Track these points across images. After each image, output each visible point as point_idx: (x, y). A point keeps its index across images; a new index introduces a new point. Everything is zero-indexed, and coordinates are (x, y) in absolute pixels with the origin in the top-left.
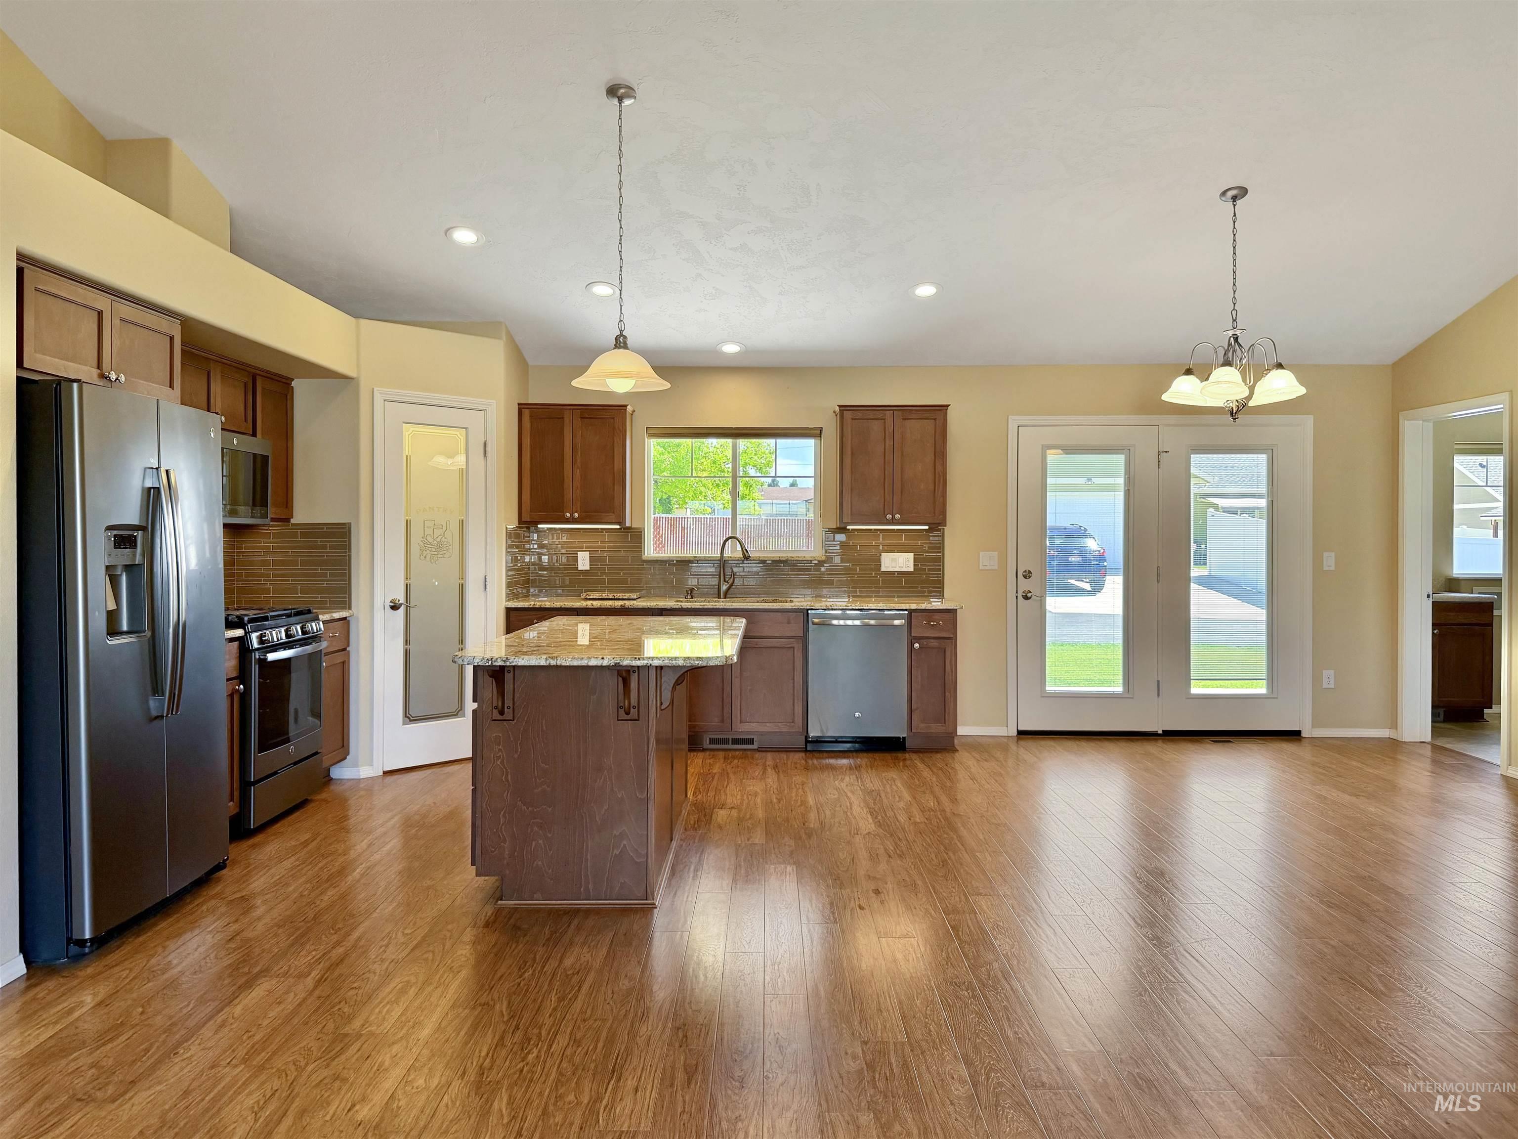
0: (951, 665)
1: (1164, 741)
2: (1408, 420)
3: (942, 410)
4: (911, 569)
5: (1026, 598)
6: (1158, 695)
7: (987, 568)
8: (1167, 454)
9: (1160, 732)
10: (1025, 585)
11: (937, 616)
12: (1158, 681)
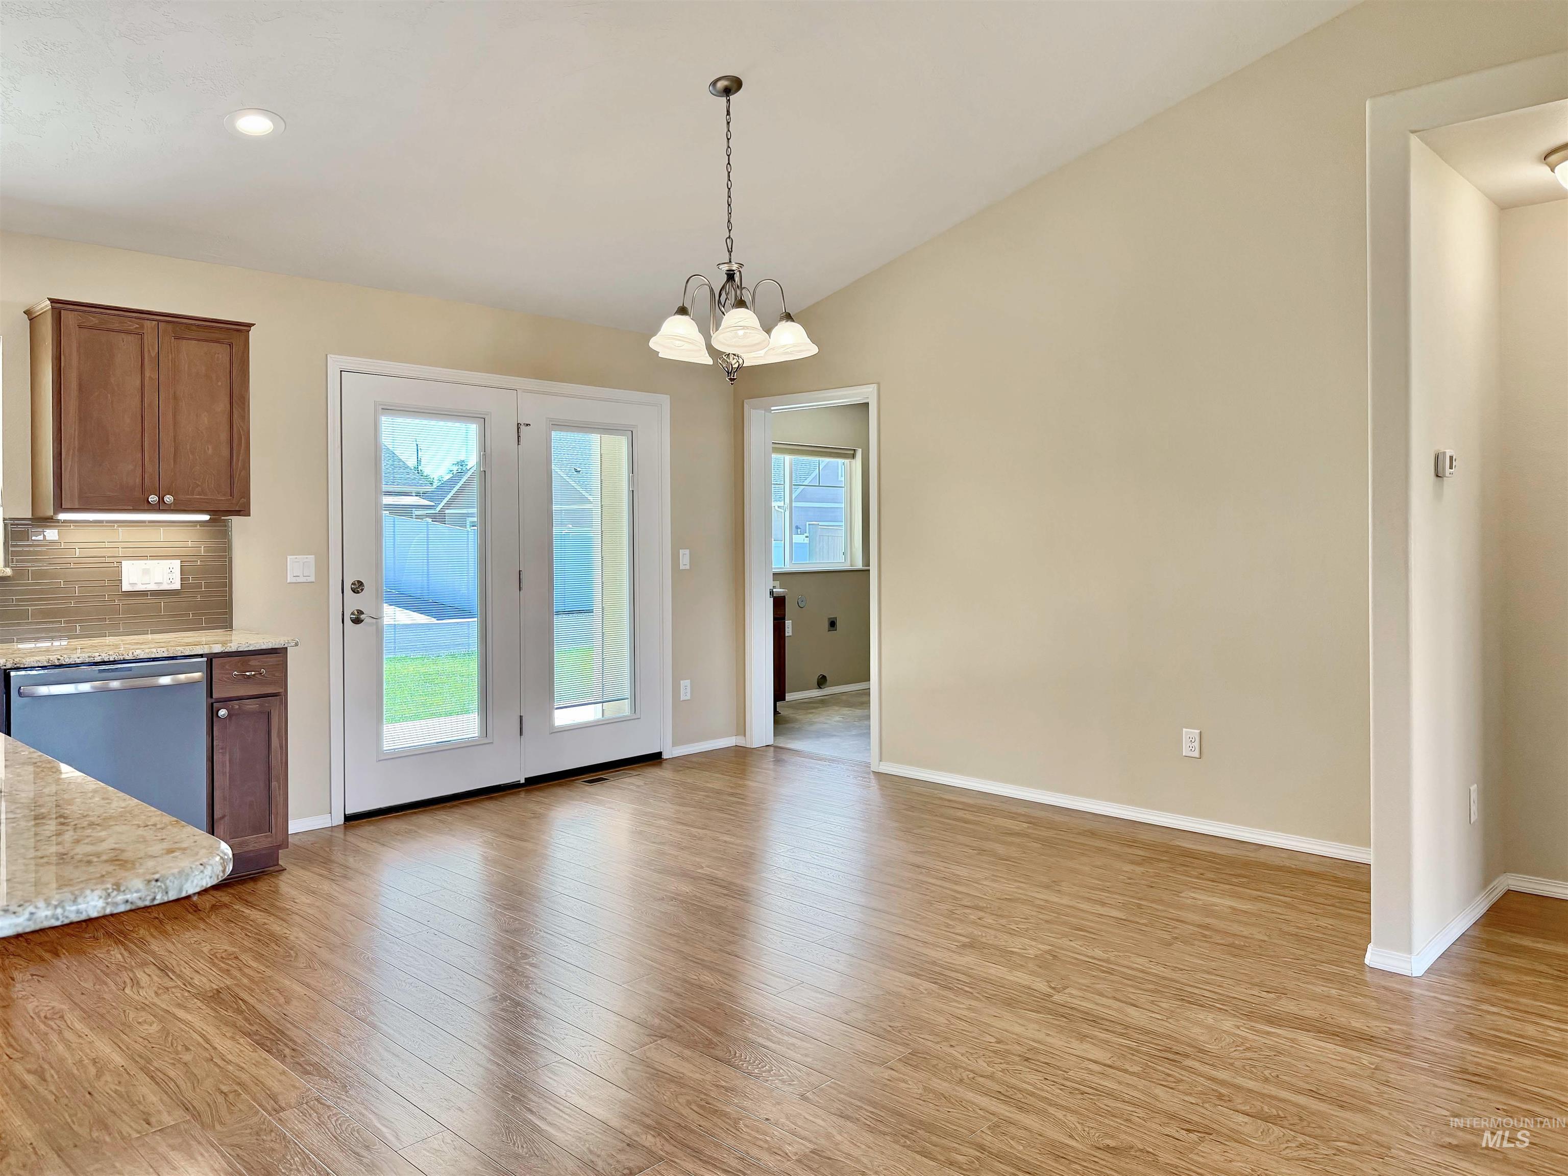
0: (279, 736)
1: (527, 791)
2: (754, 409)
3: (241, 330)
4: (177, 585)
5: (357, 621)
6: (521, 734)
7: (299, 580)
8: (528, 427)
9: (523, 781)
10: (354, 602)
11: (254, 662)
12: (521, 717)
